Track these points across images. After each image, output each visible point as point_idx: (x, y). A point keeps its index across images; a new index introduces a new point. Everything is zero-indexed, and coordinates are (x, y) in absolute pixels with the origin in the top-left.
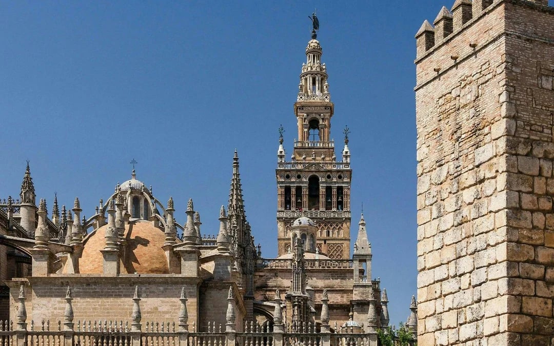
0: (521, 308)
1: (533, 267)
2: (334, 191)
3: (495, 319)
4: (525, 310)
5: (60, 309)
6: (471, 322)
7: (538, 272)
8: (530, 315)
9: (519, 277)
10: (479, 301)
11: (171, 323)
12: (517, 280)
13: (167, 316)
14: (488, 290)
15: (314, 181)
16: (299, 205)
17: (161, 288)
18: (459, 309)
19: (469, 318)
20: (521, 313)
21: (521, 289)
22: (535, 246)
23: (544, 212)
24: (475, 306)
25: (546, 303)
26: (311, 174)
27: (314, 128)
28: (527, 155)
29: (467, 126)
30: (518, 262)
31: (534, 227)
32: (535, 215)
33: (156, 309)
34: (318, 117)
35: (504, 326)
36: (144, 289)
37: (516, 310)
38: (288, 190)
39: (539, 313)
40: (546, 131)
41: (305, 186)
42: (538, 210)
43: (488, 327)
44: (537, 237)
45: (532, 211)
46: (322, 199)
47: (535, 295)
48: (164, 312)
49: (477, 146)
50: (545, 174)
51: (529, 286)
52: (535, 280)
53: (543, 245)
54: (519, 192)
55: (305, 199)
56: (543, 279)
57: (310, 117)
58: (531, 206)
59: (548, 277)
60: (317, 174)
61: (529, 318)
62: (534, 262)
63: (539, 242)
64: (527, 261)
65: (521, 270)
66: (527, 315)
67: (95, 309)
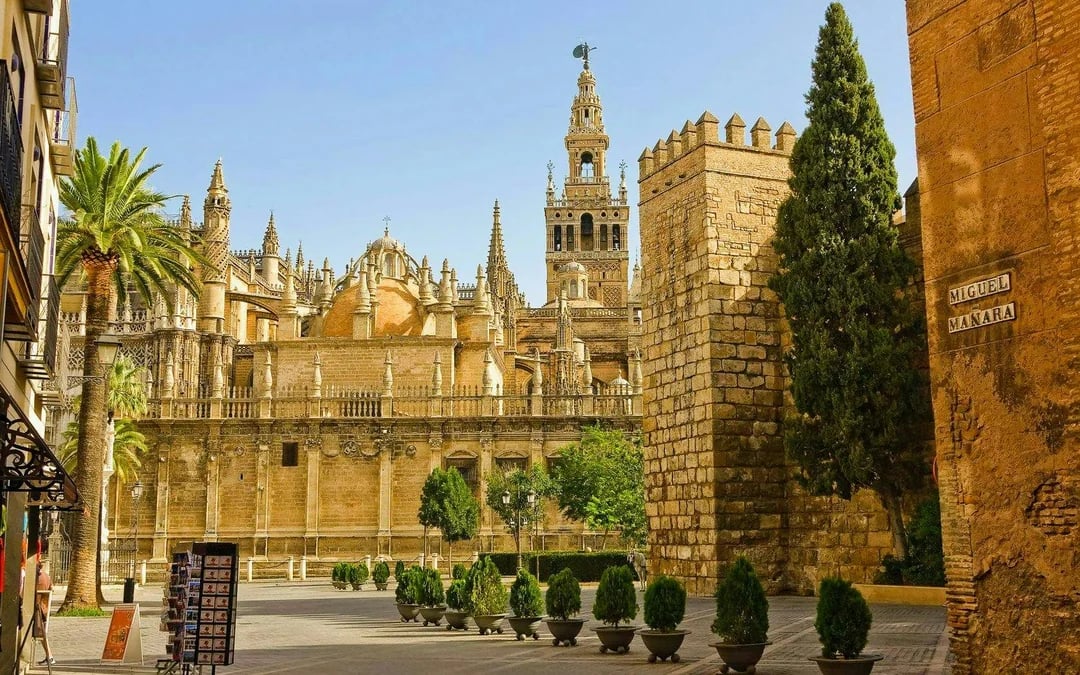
0: (725, 398)
1: (735, 362)
2: (610, 230)
3: (703, 408)
4: (728, 400)
5: (307, 373)
6: (684, 409)
7: (740, 366)
8: (733, 404)
9: (722, 372)
10: (691, 391)
11: (424, 386)
12: (721, 374)
13: (420, 379)
14: (697, 383)
15: (587, 220)
16: (570, 246)
17: (414, 350)
18: (676, 399)
19: (683, 405)
20: (724, 402)
21: (724, 382)
22: (736, 345)
23: (745, 315)
24: (687, 395)
25: (748, 393)
26: (584, 212)
27: (587, 162)
28: (729, 268)
29: (679, 242)
30: (721, 359)
31: (735, 329)
32: (736, 318)
33: (409, 371)
34: (591, 151)
35: (709, 415)
36: (396, 351)
37: (720, 399)
38: (558, 229)
39: (742, 402)
40: (745, 248)
41: (577, 224)
42: (739, 314)
43: (697, 414)
44: (737, 337)
45: (733, 315)
46: (597, 239)
47: (738, 387)
48: (416, 375)
49: (687, 259)
50: (745, 283)
51: (732, 379)
52: (737, 373)
53: (743, 343)
54: (721, 300)
55: (578, 239)
56: (744, 372)
57: (582, 152)
58: (732, 312)
59: (748, 371)
60: (590, 212)
61: (731, 406)
62: (735, 358)
63: (740, 341)
64: (730, 358)
65: (724, 365)
66: (730, 403)
67: (344, 372)
